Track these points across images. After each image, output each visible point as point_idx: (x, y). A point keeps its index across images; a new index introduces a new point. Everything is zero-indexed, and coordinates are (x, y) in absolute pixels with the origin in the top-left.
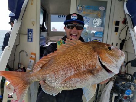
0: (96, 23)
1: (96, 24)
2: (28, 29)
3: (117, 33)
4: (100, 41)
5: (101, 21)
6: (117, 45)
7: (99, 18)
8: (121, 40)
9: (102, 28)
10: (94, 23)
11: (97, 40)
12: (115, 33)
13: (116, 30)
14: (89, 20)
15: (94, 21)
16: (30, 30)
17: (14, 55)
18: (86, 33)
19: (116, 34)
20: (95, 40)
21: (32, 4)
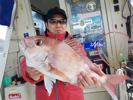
0: (90, 8)
1: (90, 10)
2: (24, 34)
3: (118, 11)
4: (100, 26)
5: (95, 4)
6: (122, 26)
7: (92, 2)
8: (125, 18)
9: (99, 12)
10: (88, 9)
11: (96, 26)
12: (116, 12)
13: (117, 9)
14: (81, 8)
15: (87, 7)
16: (26, 34)
17: (18, 63)
18: (82, 22)
19: (118, 13)
20: (94, 26)
21: (22, 9)
